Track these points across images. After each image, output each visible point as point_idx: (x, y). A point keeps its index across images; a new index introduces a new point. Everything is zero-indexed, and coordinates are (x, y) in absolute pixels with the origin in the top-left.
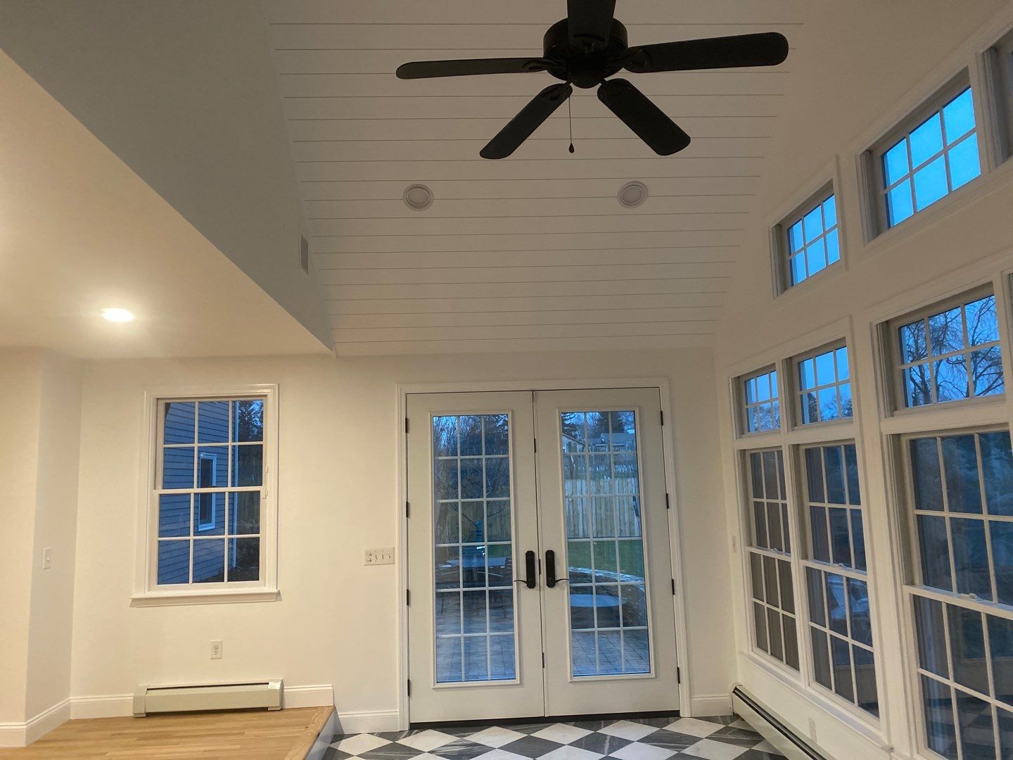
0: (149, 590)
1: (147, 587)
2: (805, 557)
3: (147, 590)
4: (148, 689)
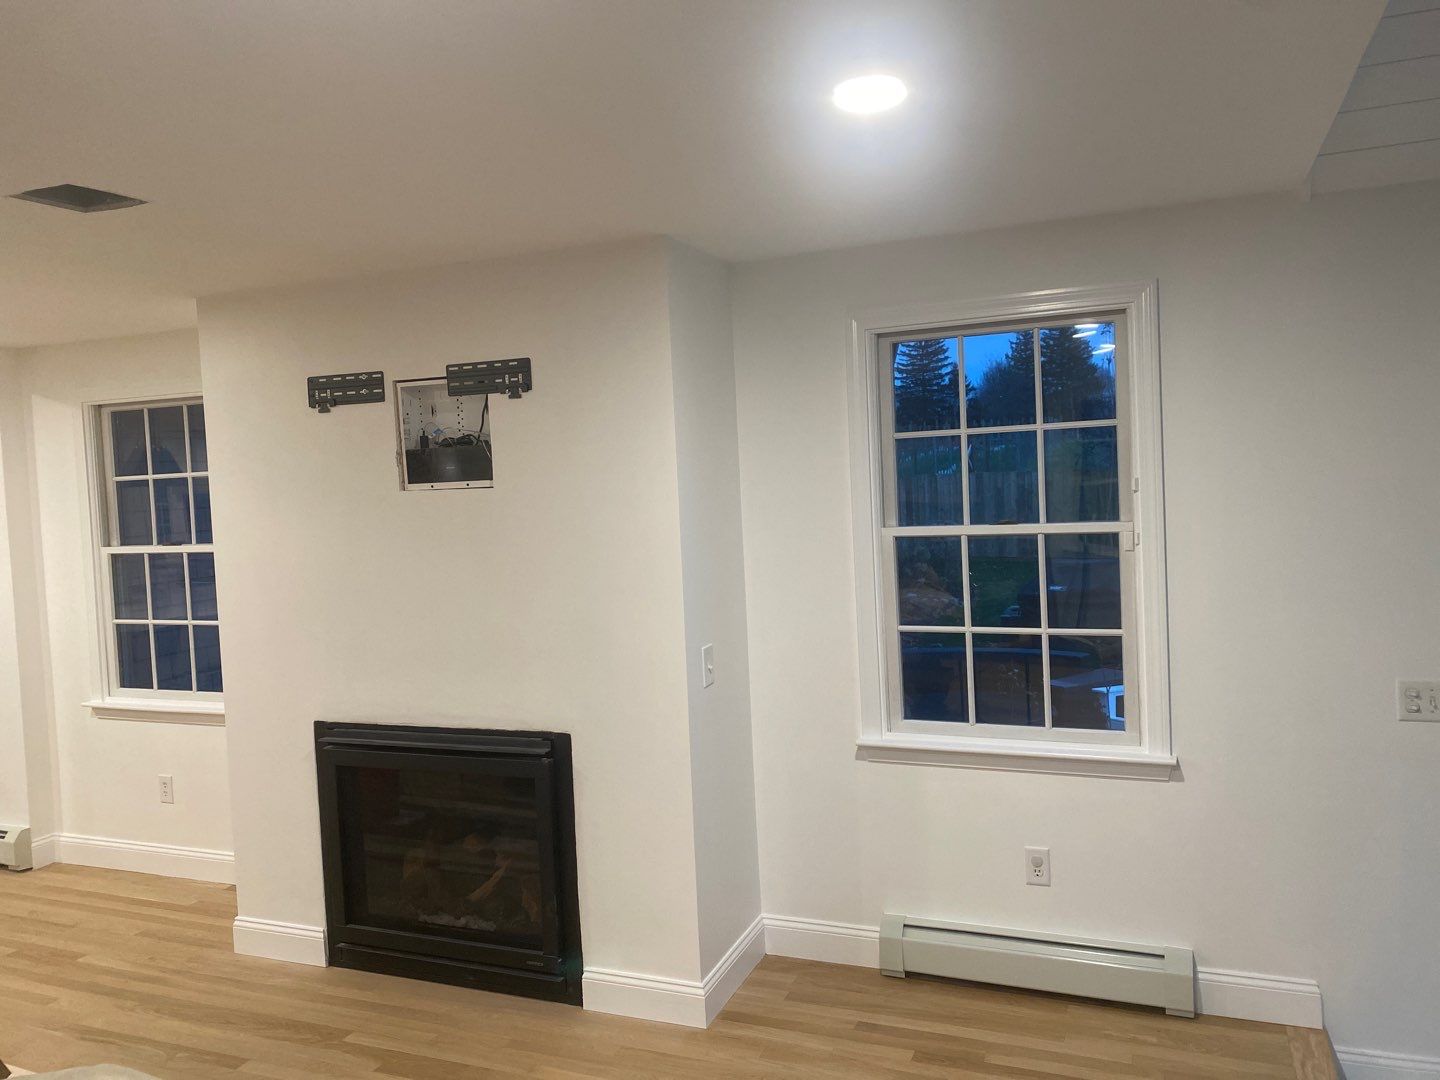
0: (890, 730)
1: (884, 724)
3: (884, 729)
4: (905, 926)
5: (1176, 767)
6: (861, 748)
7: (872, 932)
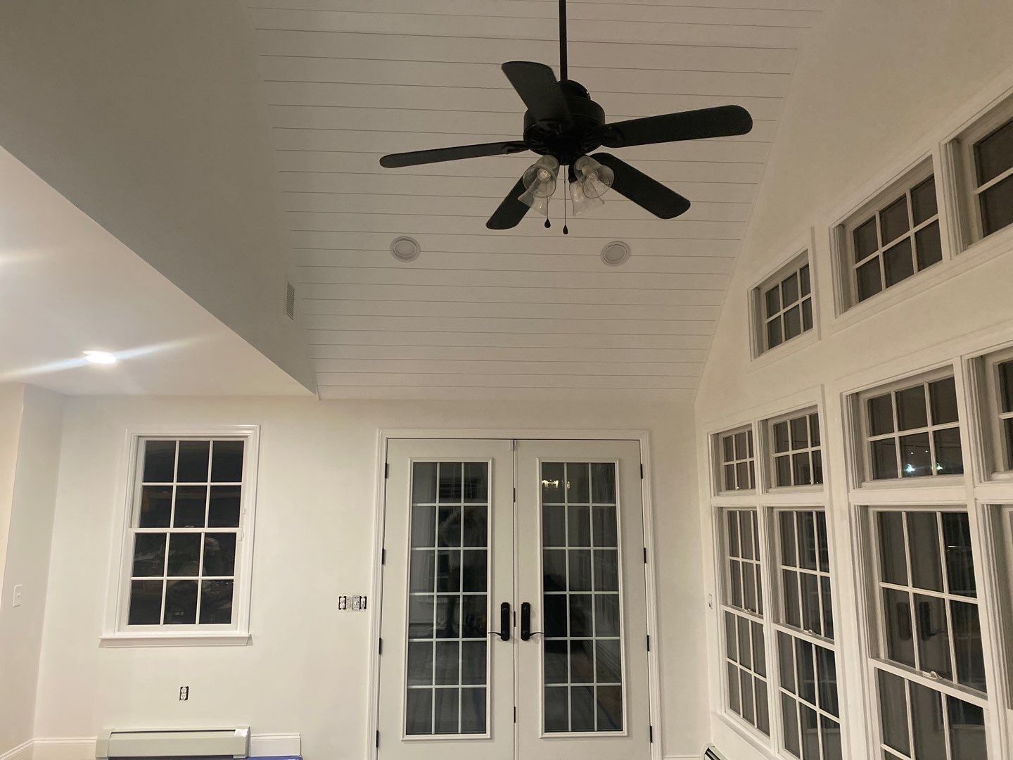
0: (119, 631)
1: (117, 627)
2: (777, 621)
3: (116, 630)
4: (112, 733)
5: (250, 638)
6: (103, 640)
7: (93, 740)
